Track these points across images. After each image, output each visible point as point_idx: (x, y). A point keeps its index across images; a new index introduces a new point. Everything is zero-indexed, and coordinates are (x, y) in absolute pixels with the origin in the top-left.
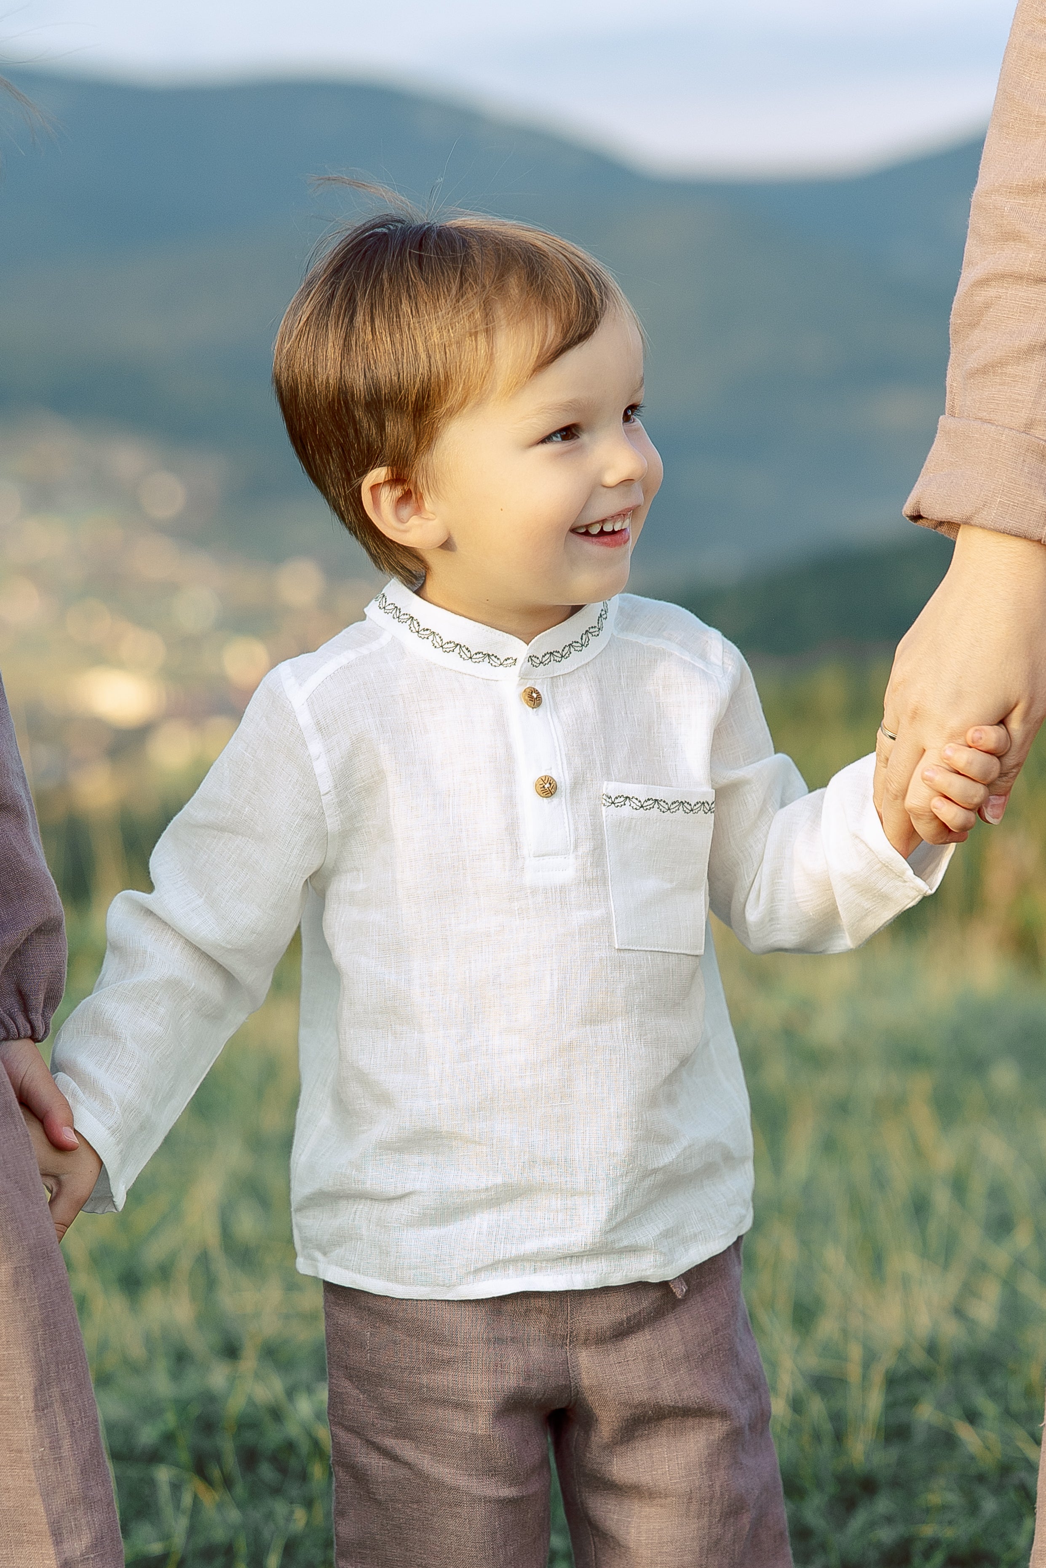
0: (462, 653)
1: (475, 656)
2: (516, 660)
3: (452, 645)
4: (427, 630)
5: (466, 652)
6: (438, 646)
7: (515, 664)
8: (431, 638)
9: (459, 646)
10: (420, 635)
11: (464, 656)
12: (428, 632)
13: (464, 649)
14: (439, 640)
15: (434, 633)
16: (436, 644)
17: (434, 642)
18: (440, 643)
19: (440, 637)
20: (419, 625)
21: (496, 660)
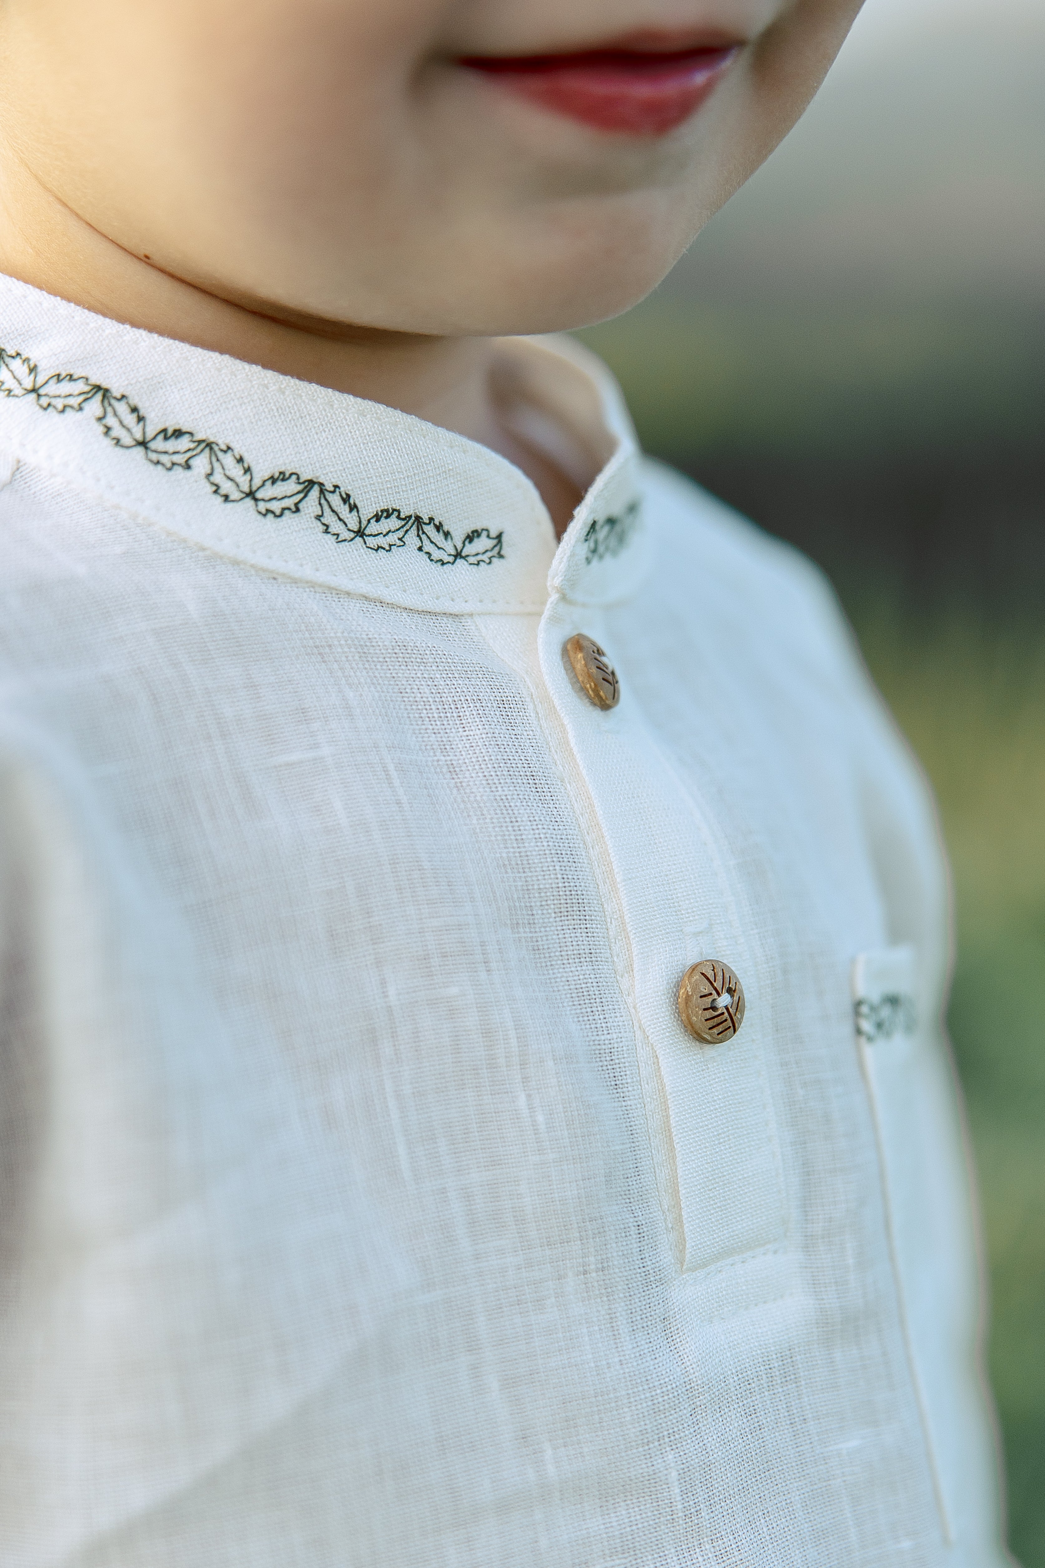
0: (329, 518)
1: (373, 528)
2: (499, 537)
3: (291, 486)
4: (178, 433)
5: (344, 510)
6: (235, 495)
7: (500, 556)
8: (201, 463)
9: (316, 489)
10: (154, 457)
11: (336, 527)
12: (184, 443)
13: (335, 500)
14: (236, 471)
15: (209, 445)
16: (227, 487)
17: (218, 478)
18: (244, 481)
19: (240, 460)
20: (141, 419)
21: (438, 538)
